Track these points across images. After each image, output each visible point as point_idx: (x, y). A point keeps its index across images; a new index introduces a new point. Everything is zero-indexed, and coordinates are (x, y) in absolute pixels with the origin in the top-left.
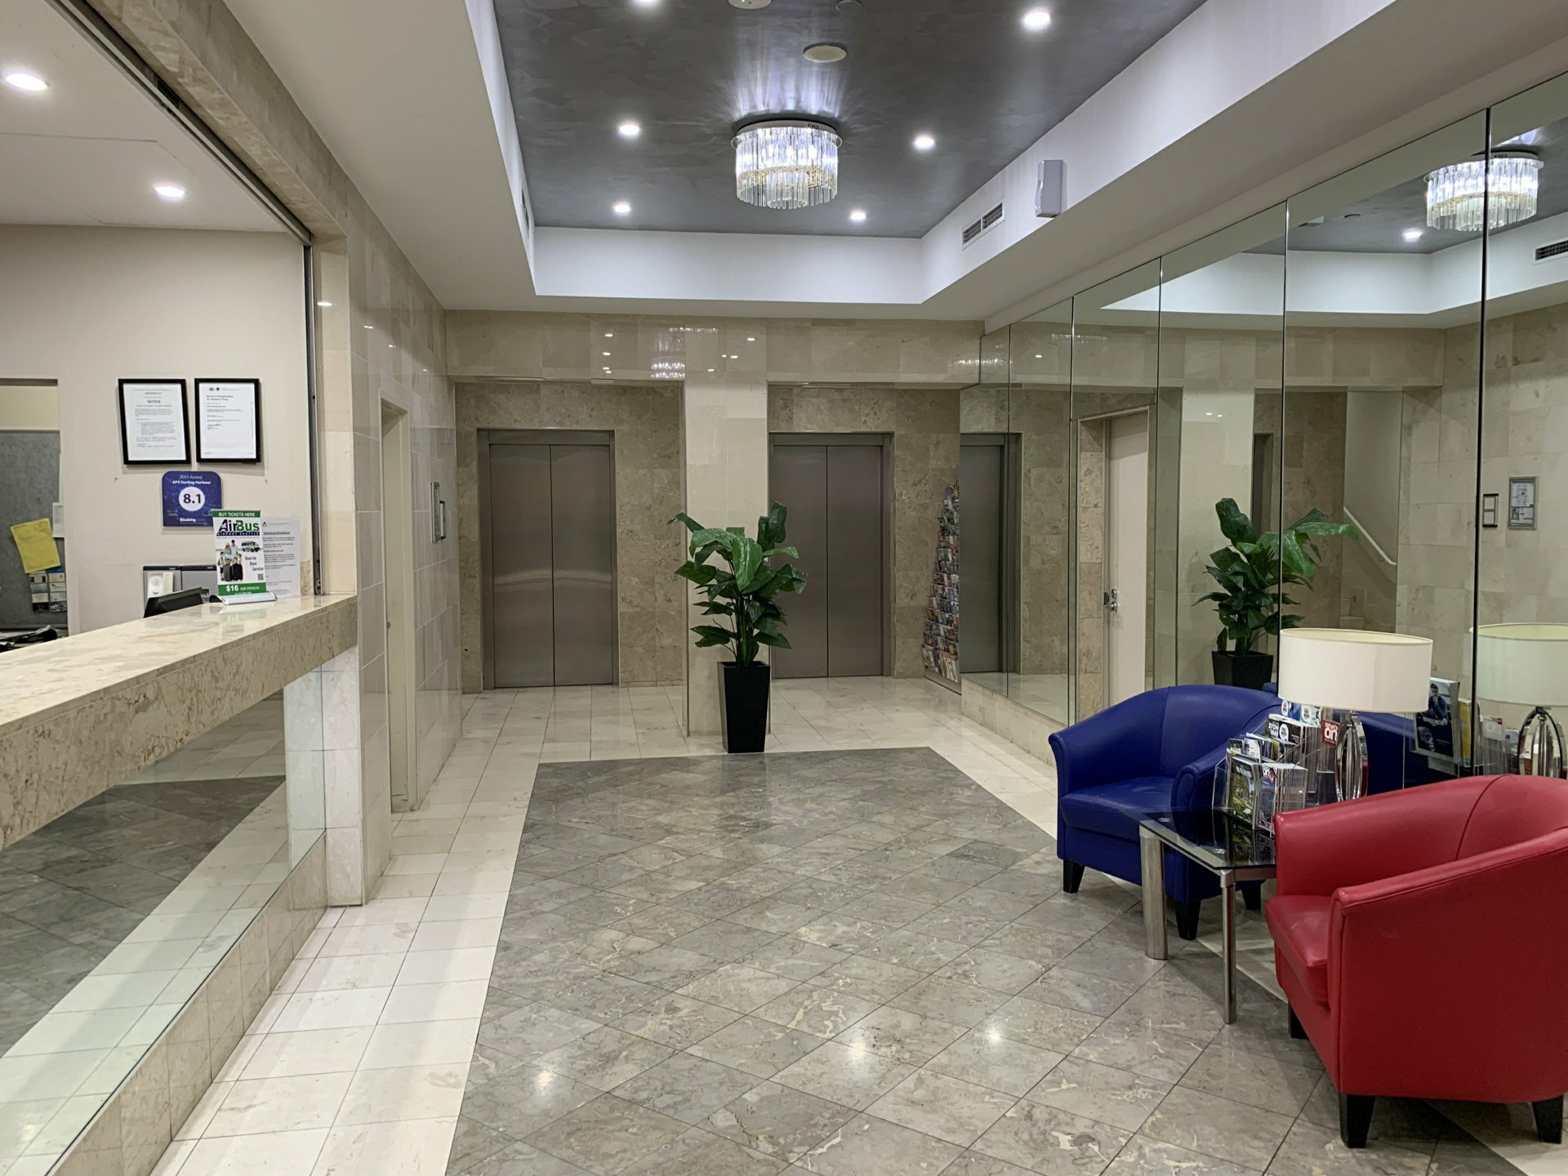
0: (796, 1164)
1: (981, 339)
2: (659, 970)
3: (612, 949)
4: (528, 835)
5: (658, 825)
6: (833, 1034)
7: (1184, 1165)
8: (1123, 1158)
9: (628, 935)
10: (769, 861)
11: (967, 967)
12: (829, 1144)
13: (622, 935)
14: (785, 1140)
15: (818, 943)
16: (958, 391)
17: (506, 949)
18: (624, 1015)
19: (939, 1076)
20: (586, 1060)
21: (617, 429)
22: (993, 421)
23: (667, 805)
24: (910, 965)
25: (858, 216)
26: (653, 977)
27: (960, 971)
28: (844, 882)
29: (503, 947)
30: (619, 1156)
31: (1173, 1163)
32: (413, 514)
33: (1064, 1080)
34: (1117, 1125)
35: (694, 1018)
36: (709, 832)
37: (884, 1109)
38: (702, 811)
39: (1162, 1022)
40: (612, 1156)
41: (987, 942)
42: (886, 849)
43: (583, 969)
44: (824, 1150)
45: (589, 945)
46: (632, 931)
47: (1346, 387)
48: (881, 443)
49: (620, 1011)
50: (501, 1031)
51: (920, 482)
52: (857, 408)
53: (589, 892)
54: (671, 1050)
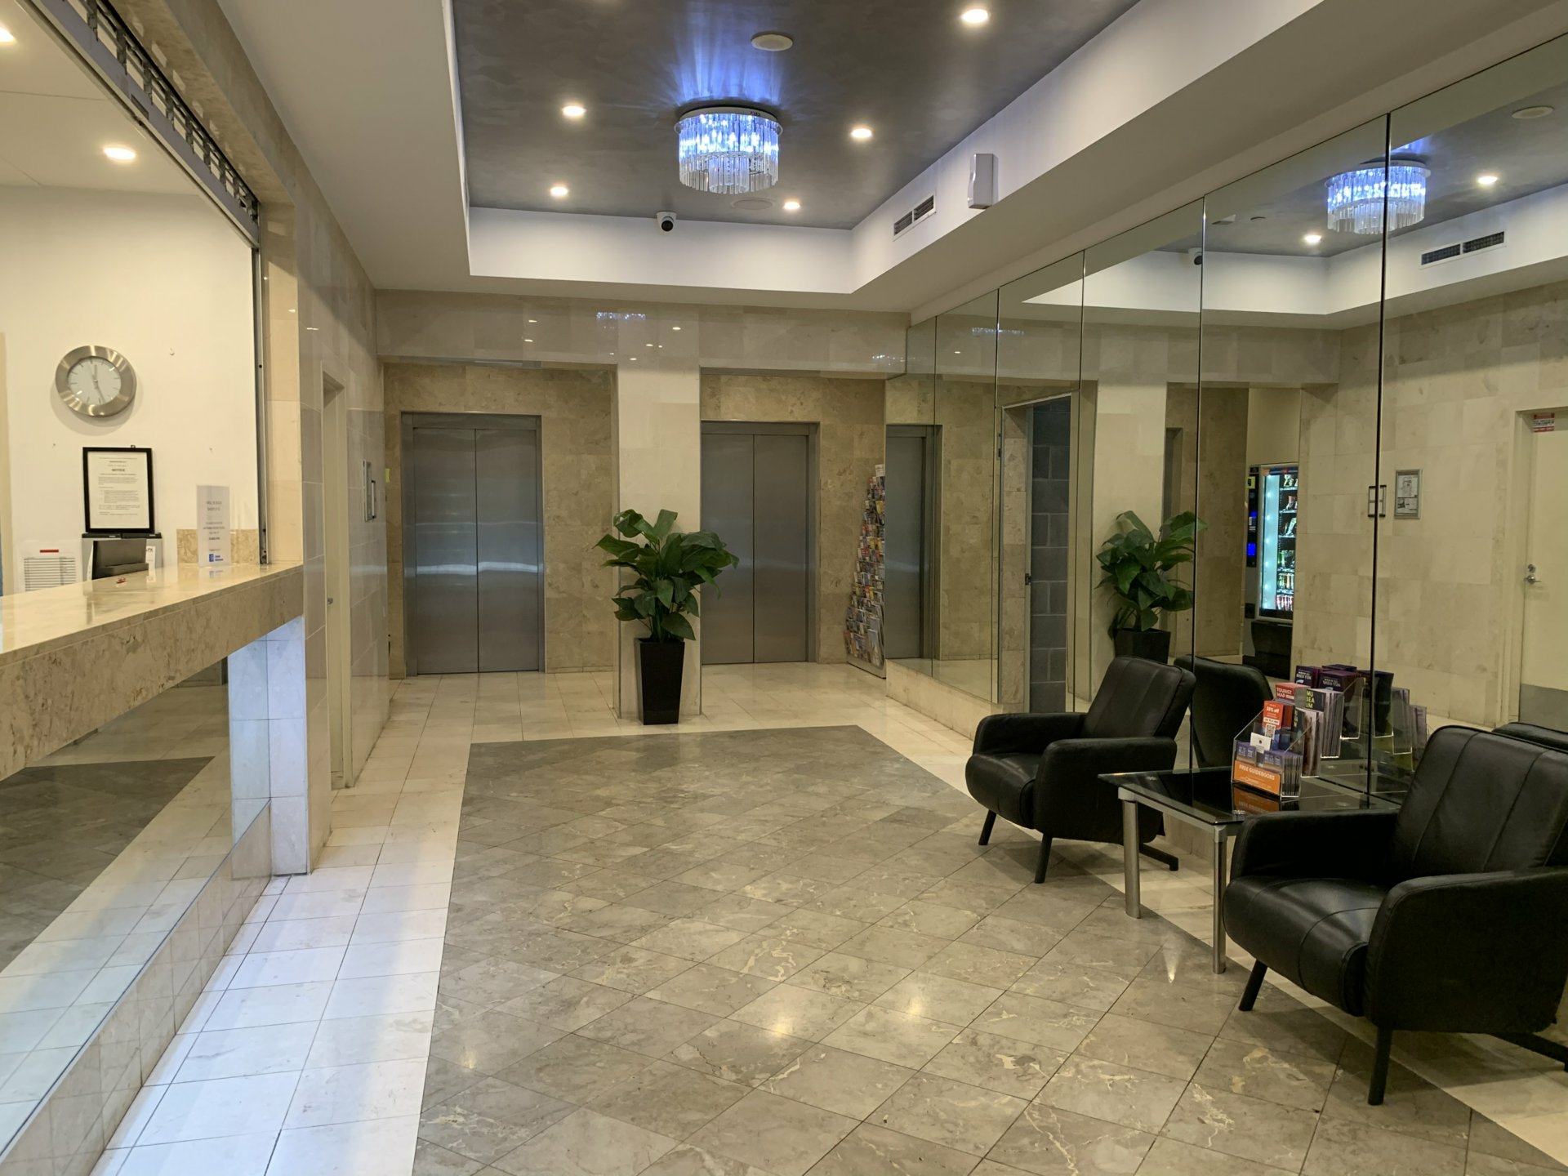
0: (760, 1088)
1: (907, 331)
2: (611, 927)
3: (563, 908)
4: (468, 809)
5: (598, 799)
6: (785, 978)
7: (1117, 1078)
8: (1061, 1074)
9: (577, 896)
10: (710, 828)
11: (907, 917)
12: (789, 1071)
13: (572, 895)
14: (747, 1069)
15: (764, 899)
16: (883, 382)
17: (458, 910)
18: (581, 966)
19: (888, 1011)
20: (548, 1005)
21: (545, 415)
22: (915, 414)
23: (605, 780)
24: (852, 916)
25: (792, 206)
26: (606, 933)
27: (900, 921)
28: (784, 844)
29: (454, 909)
30: (589, 1087)
31: (1108, 1077)
32: (349, 490)
33: (1004, 1012)
34: (1054, 1047)
35: (650, 967)
36: (648, 803)
37: (838, 1039)
38: (641, 785)
39: (1092, 961)
40: (581, 1087)
41: (925, 895)
42: (822, 816)
43: (536, 926)
44: (785, 1075)
45: (540, 905)
46: (580, 892)
47: (1248, 383)
48: (807, 432)
49: (578, 963)
50: (461, 982)
51: (845, 471)
52: (783, 397)
53: (536, 858)
54: (630, 995)
